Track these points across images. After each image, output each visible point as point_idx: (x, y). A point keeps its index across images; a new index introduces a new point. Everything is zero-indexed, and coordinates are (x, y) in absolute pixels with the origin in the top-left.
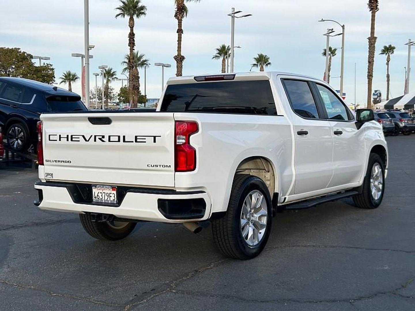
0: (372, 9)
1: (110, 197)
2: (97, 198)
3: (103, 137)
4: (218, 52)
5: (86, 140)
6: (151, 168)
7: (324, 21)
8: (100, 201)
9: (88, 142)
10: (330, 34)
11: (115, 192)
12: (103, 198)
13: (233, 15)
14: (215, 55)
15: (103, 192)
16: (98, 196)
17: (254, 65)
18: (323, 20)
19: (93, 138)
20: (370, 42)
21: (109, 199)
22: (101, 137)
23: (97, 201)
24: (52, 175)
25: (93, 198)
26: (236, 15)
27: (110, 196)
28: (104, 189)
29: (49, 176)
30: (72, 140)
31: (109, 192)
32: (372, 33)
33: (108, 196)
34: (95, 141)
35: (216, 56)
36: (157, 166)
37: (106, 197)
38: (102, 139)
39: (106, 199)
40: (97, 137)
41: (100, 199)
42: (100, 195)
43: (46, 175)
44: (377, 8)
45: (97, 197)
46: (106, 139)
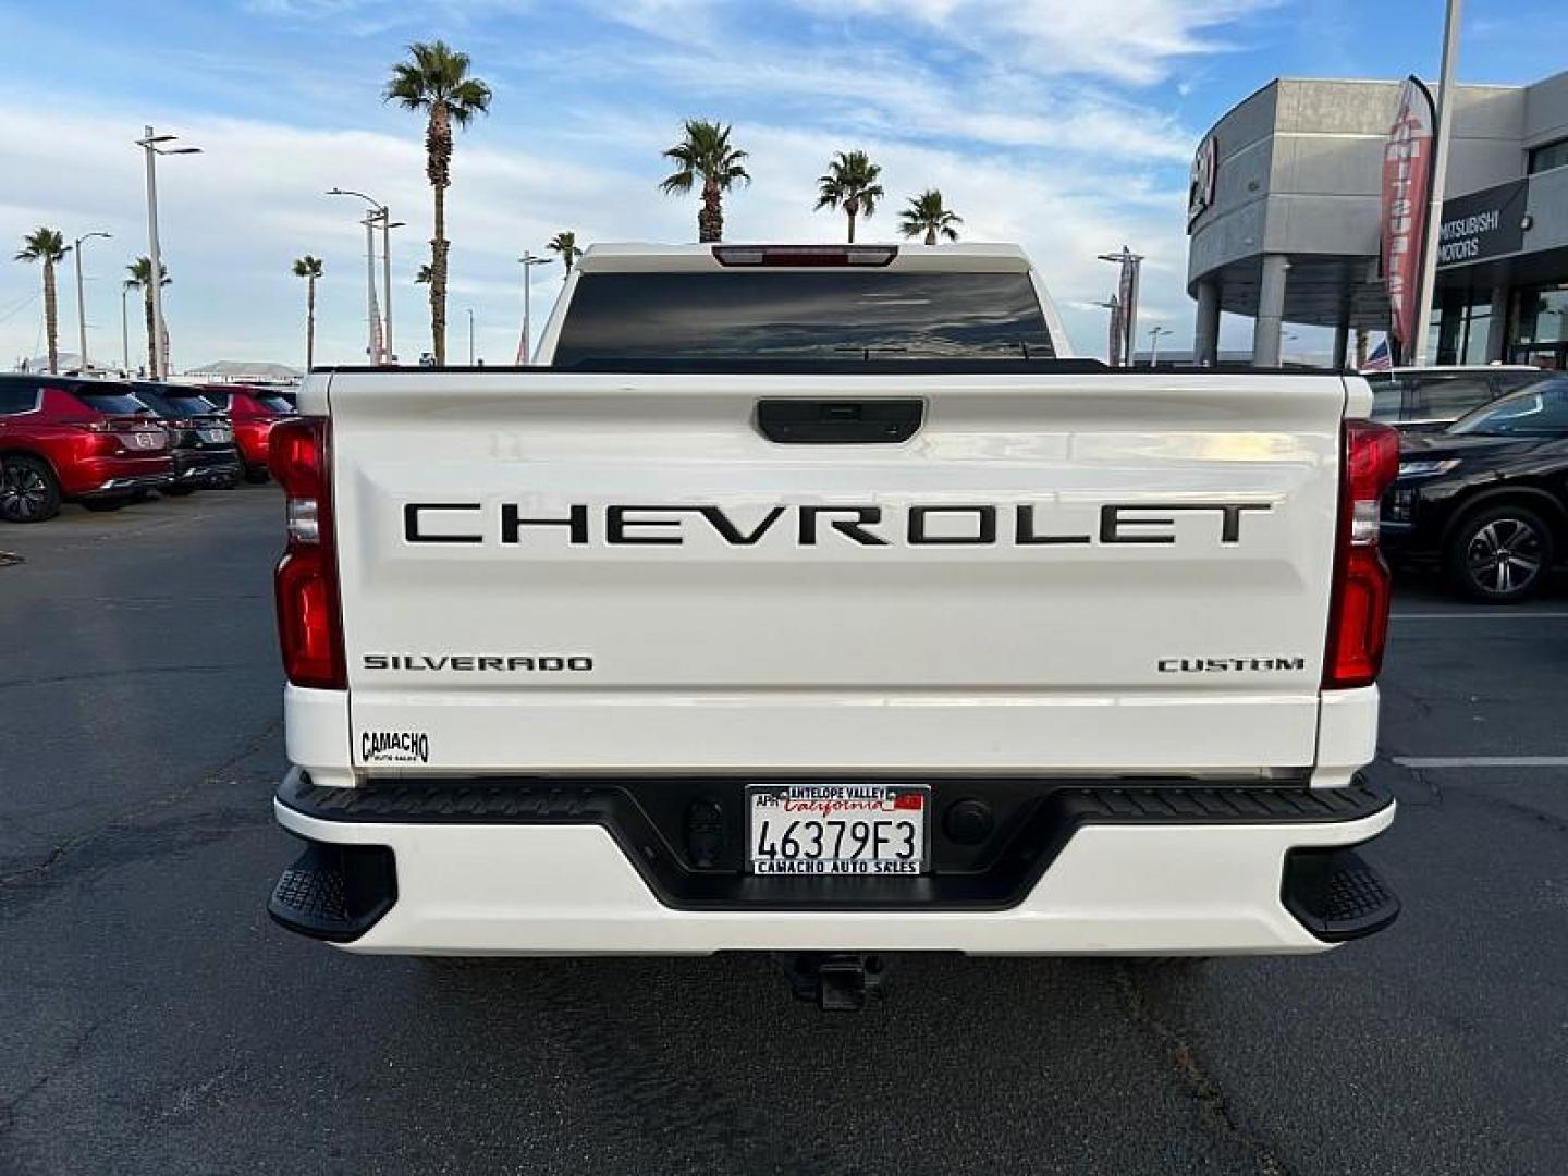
0: (435, 181)
1: (877, 840)
2: (779, 856)
3: (871, 515)
4: (30, 245)
5: (732, 536)
6: (1182, 677)
7: (340, 193)
8: (803, 867)
9: (749, 546)
10: (374, 223)
11: (916, 817)
12: (828, 852)
13: (149, 145)
14: (24, 250)
15: (829, 818)
16: (786, 840)
17: (131, 282)
18: (337, 192)
19: (790, 522)
20: (435, 250)
21: (867, 853)
22: (855, 516)
23: (780, 869)
24: (419, 743)
25: (755, 855)
26: (156, 145)
27: (880, 836)
28: (837, 805)
29: (395, 752)
30: (615, 535)
31: (870, 816)
32: (440, 231)
33: (864, 840)
34: (807, 536)
35: (27, 255)
36: (1225, 667)
37: (849, 848)
38: (867, 528)
39: (846, 854)
40: (823, 521)
41: (801, 856)
42: (804, 837)
43: (369, 745)
44: (446, 180)
45: (778, 848)
46: (893, 526)
